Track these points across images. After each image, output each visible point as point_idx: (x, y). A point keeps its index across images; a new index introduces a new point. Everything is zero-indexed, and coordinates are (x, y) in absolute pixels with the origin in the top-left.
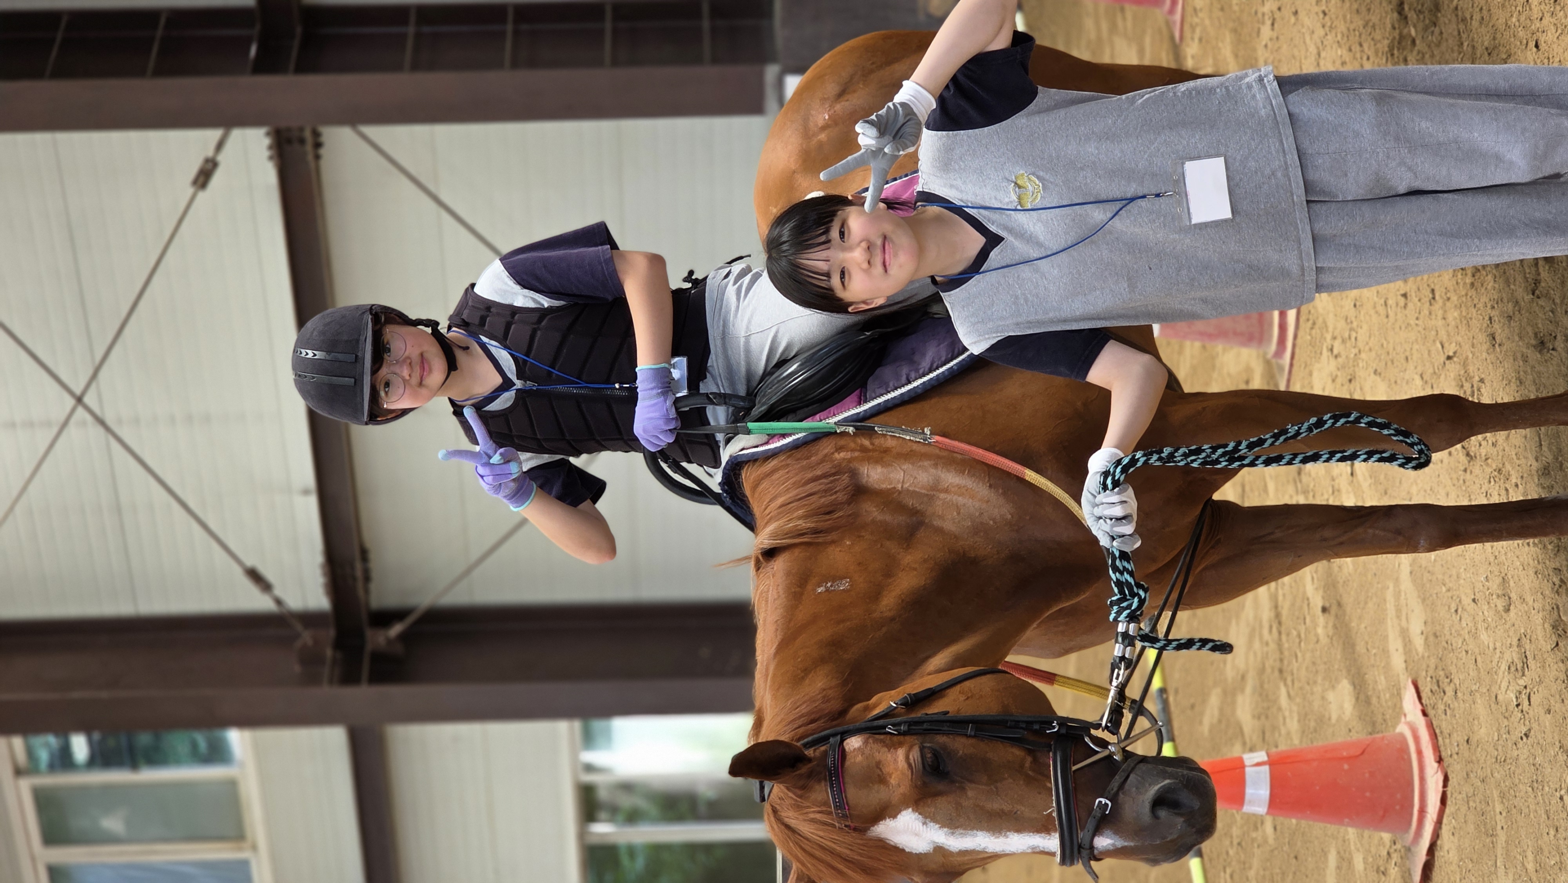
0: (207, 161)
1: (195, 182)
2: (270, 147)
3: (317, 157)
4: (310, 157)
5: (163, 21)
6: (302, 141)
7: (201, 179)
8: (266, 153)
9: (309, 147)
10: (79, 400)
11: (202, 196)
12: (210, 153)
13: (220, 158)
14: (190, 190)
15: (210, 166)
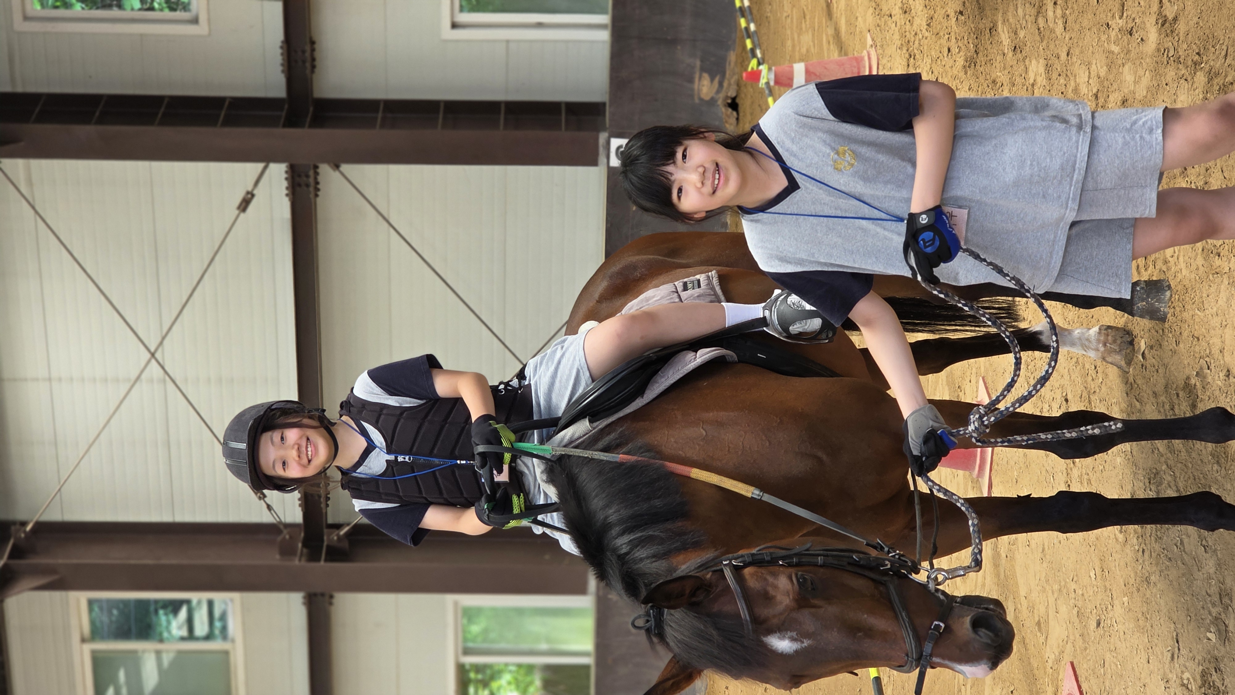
0: (248, 193)
1: (239, 208)
2: (287, 188)
3: (317, 196)
4: (312, 196)
5: (227, 103)
6: (308, 186)
7: (244, 204)
8: (286, 192)
9: (312, 189)
10: (153, 355)
11: (242, 215)
12: (250, 189)
13: (255, 192)
14: (237, 212)
15: (249, 196)
